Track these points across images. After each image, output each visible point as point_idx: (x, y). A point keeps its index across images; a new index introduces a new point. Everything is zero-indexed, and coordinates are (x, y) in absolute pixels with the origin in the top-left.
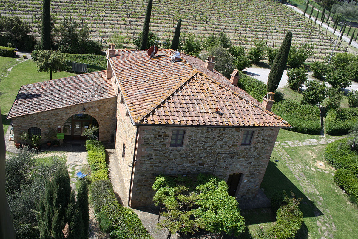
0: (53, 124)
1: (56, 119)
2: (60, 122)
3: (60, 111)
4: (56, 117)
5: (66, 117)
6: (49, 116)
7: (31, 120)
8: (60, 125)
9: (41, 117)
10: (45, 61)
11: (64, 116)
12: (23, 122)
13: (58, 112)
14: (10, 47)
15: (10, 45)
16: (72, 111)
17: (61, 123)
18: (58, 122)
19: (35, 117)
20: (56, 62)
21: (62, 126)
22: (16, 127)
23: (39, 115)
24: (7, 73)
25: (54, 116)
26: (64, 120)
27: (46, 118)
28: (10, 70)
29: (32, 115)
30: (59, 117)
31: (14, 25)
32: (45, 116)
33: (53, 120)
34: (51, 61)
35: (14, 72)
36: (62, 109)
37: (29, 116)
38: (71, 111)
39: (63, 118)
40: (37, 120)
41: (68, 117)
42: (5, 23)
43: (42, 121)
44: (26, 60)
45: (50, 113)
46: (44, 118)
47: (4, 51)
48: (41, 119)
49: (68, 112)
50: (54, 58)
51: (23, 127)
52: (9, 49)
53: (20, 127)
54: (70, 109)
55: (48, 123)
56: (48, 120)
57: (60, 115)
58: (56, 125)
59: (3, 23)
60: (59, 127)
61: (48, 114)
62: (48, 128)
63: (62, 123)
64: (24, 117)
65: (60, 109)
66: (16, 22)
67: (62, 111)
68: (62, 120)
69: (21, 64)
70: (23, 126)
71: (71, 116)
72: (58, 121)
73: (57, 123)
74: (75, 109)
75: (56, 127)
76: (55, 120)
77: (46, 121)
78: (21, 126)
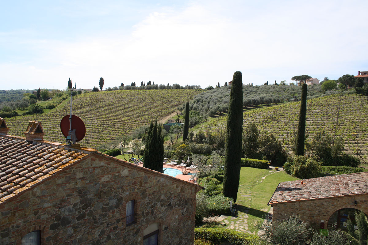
0: (316, 217)
1: (320, 210)
2: (324, 215)
3: (326, 201)
4: (320, 209)
5: (332, 210)
6: (312, 207)
7: (292, 209)
8: (323, 219)
9: (303, 207)
10: (301, 165)
11: (330, 208)
12: (283, 210)
13: (323, 203)
14: (265, 160)
15: (264, 158)
16: (340, 203)
17: (325, 217)
18: (322, 215)
19: (297, 206)
20: (313, 166)
21: (327, 221)
22: (276, 215)
23: (301, 204)
24: (261, 180)
25: (318, 207)
26: (329, 213)
27: (308, 208)
28: (264, 178)
29: (294, 203)
30: (324, 210)
31: (270, 141)
32: (308, 206)
33: (317, 212)
34: (307, 165)
35: (267, 180)
36: (328, 200)
37: (291, 204)
38: (338, 203)
39: (328, 211)
40: (299, 209)
41: (334, 211)
42: (261, 140)
43: (304, 211)
44: (278, 172)
45: (313, 203)
46: (307, 209)
47: (259, 163)
48: (303, 209)
49: (335, 204)
50: (310, 162)
51: (283, 216)
52: (263, 161)
53: (280, 216)
54: (337, 201)
55: (310, 214)
56: (311, 211)
57: (325, 207)
58: (319, 218)
59: (260, 140)
60: (323, 221)
61: (311, 204)
62: (310, 220)
63: (327, 216)
64: (285, 205)
65: (326, 200)
66: (271, 138)
67: (328, 203)
68: (327, 213)
69: (273, 175)
70: (283, 214)
71: (338, 209)
72: (322, 213)
73: (321, 217)
74: (344, 202)
75: (318, 221)
76: (319, 212)
77: (307, 212)
78: (281, 214)
